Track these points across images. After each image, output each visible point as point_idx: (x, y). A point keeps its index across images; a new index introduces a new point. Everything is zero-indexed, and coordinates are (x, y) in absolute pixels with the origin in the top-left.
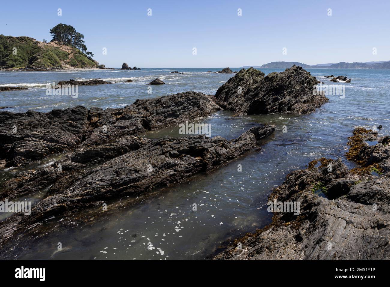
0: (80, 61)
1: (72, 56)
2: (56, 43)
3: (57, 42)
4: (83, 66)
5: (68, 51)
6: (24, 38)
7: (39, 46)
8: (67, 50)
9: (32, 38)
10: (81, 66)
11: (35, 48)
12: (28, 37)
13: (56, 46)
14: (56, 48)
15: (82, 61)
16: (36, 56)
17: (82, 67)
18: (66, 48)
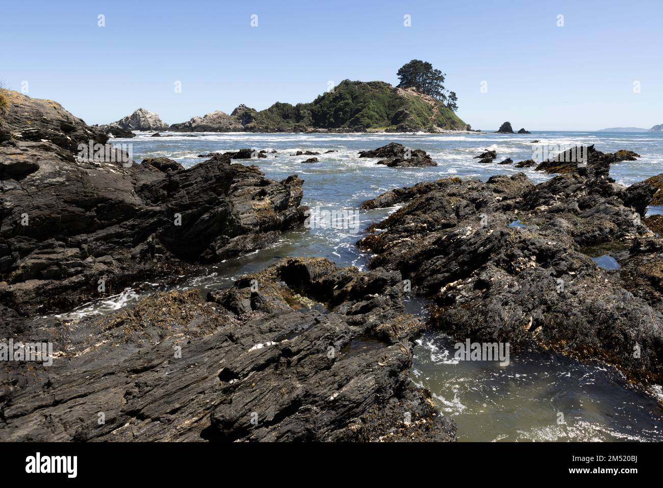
0: (448, 119)
1: (437, 111)
2: (413, 90)
3: (414, 88)
4: (452, 126)
5: (430, 103)
6: (378, 83)
7: (400, 95)
8: (429, 100)
9: (388, 83)
10: (450, 126)
11: (396, 99)
12: (383, 82)
13: (415, 94)
14: (417, 98)
15: (450, 118)
16: (403, 111)
17: (452, 129)
18: (427, 98)
